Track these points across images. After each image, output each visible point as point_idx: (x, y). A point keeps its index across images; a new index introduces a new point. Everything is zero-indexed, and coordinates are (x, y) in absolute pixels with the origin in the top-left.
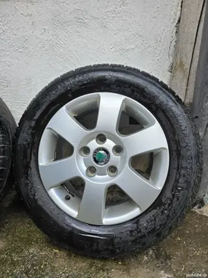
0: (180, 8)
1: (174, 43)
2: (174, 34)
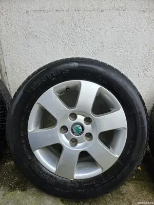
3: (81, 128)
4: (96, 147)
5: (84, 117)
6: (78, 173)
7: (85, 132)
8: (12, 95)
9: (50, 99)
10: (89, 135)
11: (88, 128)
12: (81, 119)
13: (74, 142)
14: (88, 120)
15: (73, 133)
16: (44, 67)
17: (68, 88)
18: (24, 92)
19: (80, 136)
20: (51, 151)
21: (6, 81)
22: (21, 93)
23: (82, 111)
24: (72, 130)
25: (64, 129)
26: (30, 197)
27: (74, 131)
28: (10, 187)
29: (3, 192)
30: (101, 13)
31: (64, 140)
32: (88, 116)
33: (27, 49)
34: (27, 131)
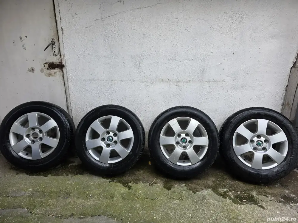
0: (287, 82)
1: (284, 94)
2: (284, 91)
3: (111, 138)
4: (119, 148)
5: (113, 133)
6: (110, 161)
7: (114, 140)
8: (76, 127)
9: (97, 125)
10: (116, 142)
11: (115, 138)
12: (111, 134)
13: (108, 145)
14: (115, 135)
15: (108, 141)
16: (94, 109)
17: (105, 119)
18: (84, 121)
19: (111, 142)
20: (95, 150)
21: (71, 115)
22: (83, 122)
23: (112, 131)
24: (107, 139)
25: (103, 139)
26: (86, 177)
27: (108, 140)
28: (74, 174)
29: (71, 176)
30: (122, 82)
31: (103, 144)
32: (115, 133)
33: (84, 97)
34: (85, 140)
